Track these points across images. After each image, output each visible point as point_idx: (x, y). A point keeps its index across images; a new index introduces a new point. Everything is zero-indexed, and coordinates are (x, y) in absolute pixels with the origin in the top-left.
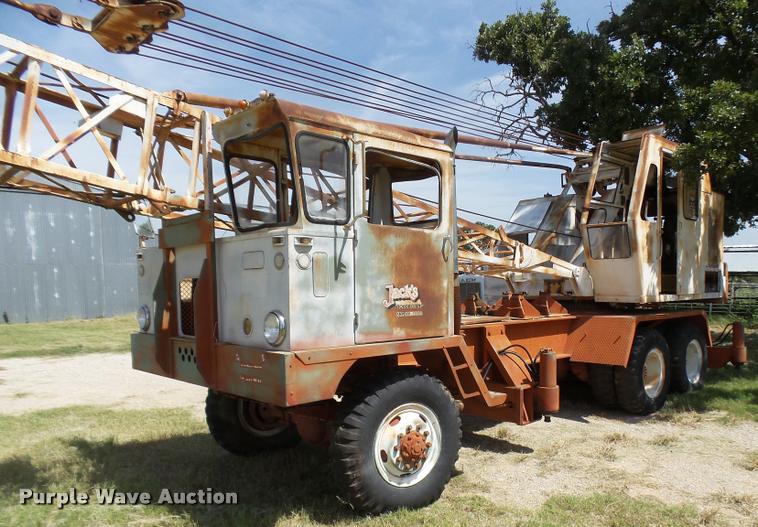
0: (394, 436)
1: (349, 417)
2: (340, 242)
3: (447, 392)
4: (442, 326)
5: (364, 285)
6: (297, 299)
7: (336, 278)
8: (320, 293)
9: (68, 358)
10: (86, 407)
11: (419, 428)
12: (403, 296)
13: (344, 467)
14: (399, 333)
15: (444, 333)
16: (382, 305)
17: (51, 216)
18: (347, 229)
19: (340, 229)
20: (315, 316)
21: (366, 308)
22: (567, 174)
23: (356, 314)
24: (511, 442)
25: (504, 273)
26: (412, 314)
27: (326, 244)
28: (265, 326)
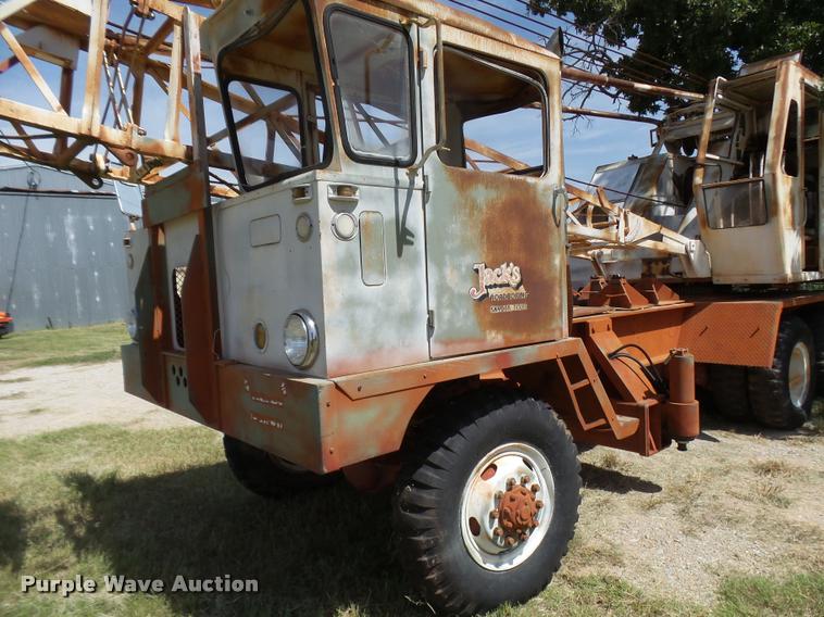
0: (489, 495)
1: (421, 470)
2: (403, 194)
3: (561, 422)
4: (554, 326)
5: (440, 265)
6: (335, 289)
7: (400, 254)
8: (373, 278)
9: (99, 365)
10: (100, 426)
11: (524, 481)
12: (499, 281)
13: (416, 550)
14: (495, 338)
15: (557, 334)
16: (469, 296)
17: (89, 219)
18: (413, 174)
19: (403, 173)
20: (367, 317)
21: (445, 300)
22: (657, 130)
23: (430, 313)
24: (624, 473)
25: (589, 252)
26: (512, 308)
27: (380, 198)
28: (285, 336)
